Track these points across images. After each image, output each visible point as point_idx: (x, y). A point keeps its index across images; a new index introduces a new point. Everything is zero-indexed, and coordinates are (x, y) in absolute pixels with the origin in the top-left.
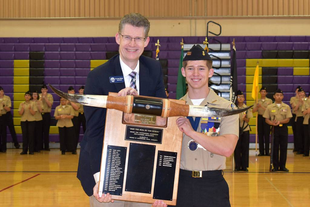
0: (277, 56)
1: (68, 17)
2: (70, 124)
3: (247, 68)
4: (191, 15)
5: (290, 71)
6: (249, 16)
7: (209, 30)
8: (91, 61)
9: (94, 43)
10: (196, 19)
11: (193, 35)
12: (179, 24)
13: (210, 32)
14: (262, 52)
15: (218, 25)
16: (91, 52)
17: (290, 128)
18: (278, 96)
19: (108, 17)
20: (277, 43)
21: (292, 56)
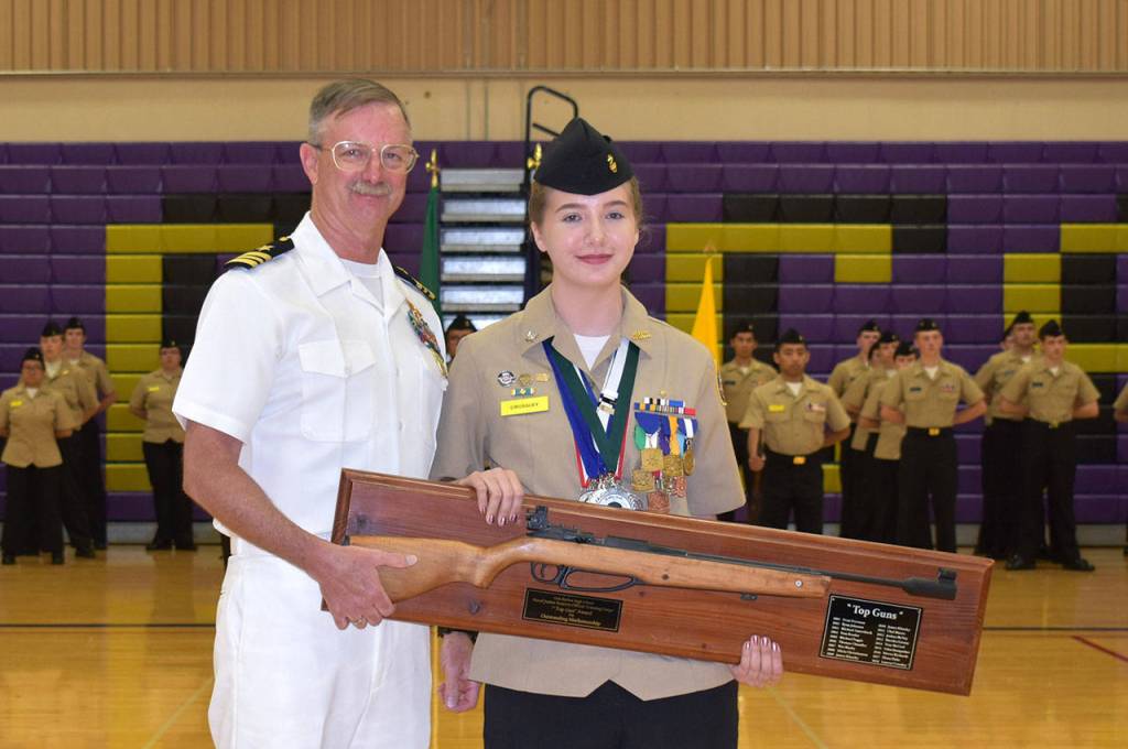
0: (777, 214)
1: (23, 68)
2: (51, 457)
3: (669, 256)
4: (468, 62)
5: (823, 267)
6: (677, 68)
7: (534, 119)
8: (109, 228)
9: (119, 162)
10: (486, 78)
11: (476, 135)
12: (427, 95)
13: (536, 126)
14: (723, 199)
15: (568, 99)
16: (108, 197)
17: (831, 470)
18: (793, 354)
19: (169, 70)
20: (776, 166)
21: (833, 212)
